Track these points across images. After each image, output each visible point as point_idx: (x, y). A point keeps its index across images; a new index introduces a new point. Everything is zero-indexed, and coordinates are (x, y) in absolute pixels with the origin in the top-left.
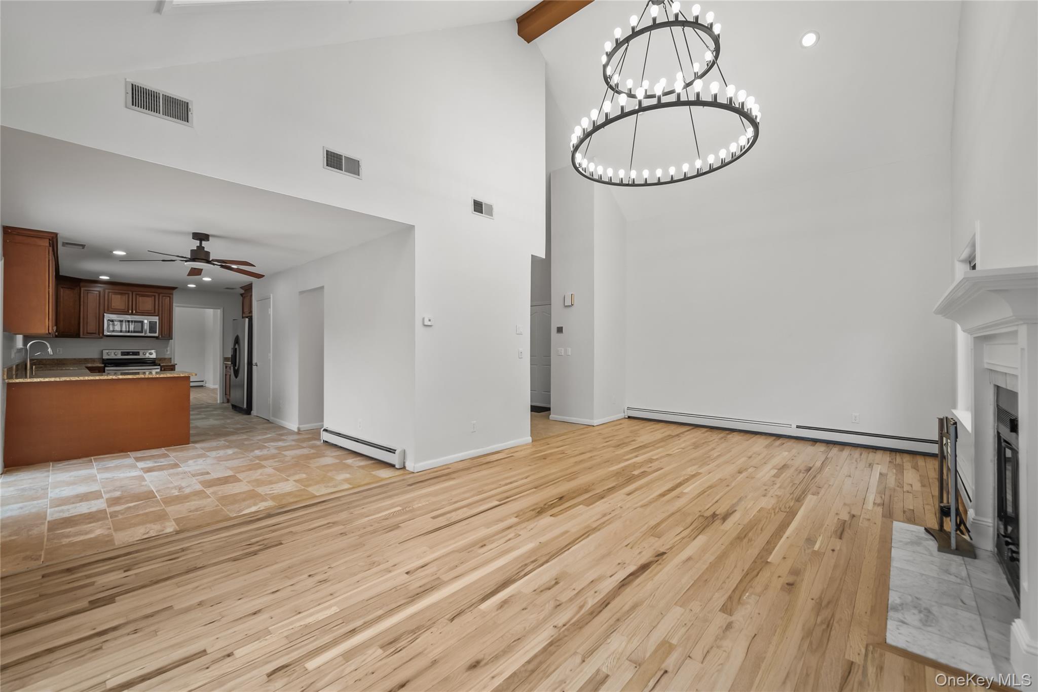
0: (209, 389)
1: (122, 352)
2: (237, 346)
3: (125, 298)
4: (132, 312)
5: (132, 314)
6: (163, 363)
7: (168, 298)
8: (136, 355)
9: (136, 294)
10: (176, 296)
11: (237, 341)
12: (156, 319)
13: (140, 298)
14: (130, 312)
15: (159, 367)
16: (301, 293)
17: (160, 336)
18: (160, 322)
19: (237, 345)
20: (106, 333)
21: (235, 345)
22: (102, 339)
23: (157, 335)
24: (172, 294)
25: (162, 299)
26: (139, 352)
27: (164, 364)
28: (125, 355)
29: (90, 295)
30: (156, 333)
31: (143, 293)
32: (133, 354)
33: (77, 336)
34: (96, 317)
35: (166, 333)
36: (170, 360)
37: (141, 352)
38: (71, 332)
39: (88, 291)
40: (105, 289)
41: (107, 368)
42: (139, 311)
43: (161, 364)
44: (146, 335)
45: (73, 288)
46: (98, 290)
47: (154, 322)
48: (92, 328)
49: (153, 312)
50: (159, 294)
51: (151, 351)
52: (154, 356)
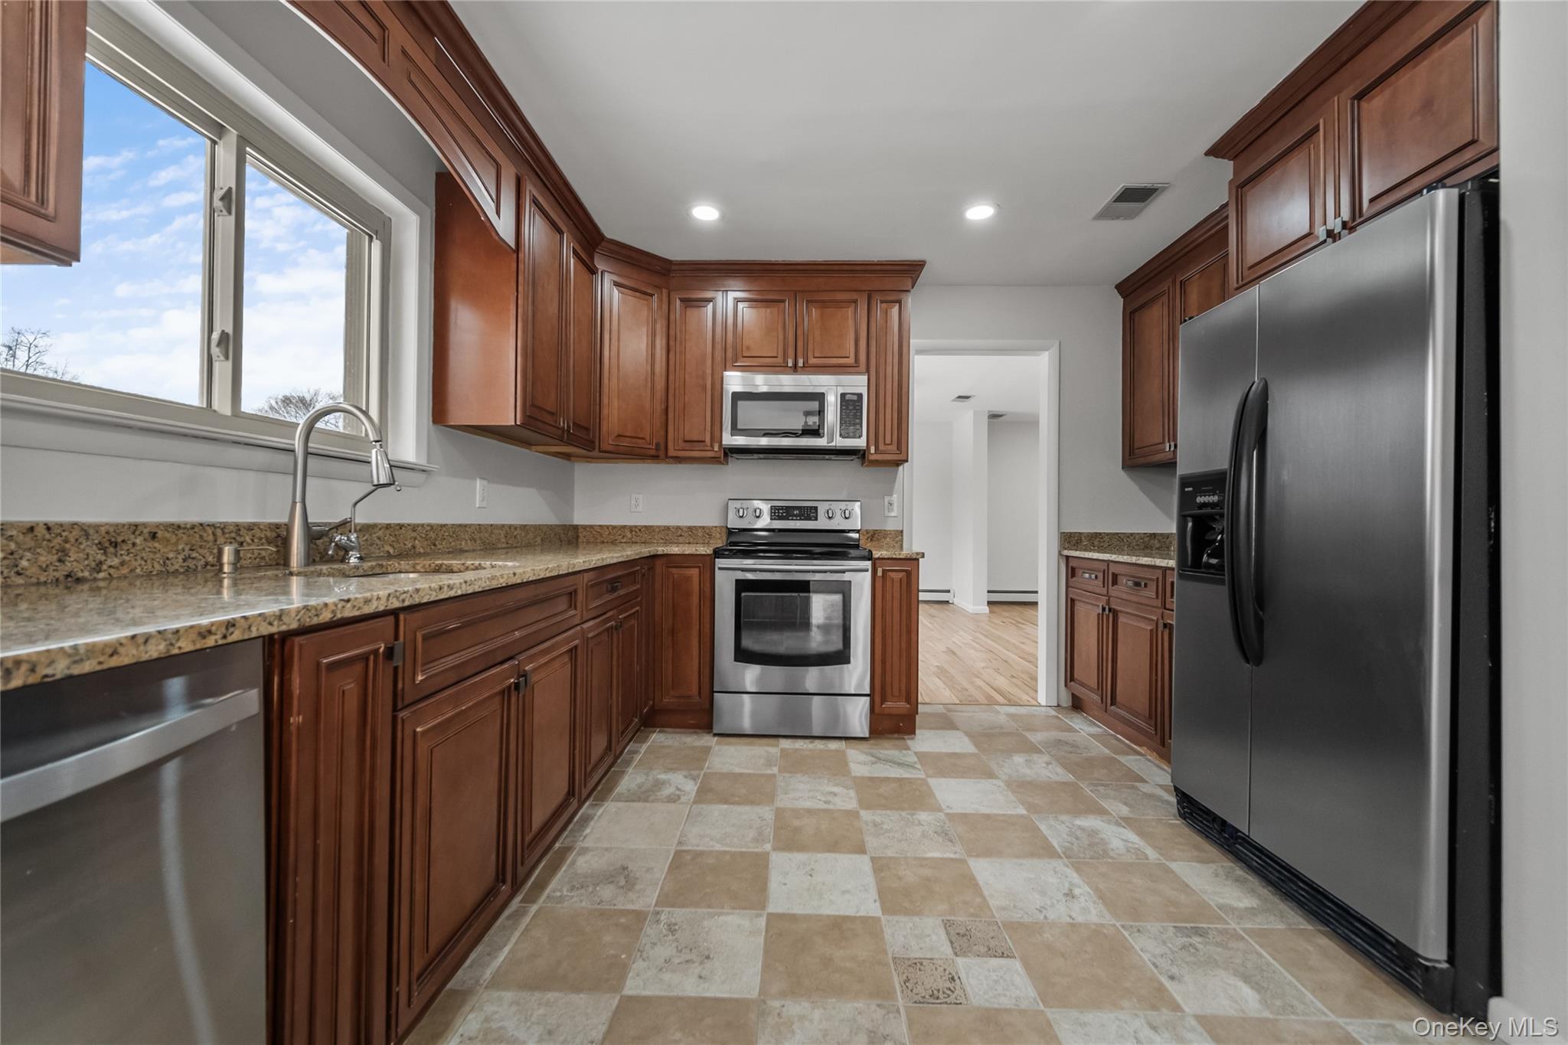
0: (962, 612)
1: (774, 509)
4: (796, 362)
5: (795, 369)
6: (881, 548)
7: (897, 305)
8: (808, 518)
9: (807, 303)
12: (858, 384)
13: (817, 312)
14: (791, 362)
15: (868, 564)
17: (873, 450)
18: (873, 395)
20: (730, 440)
23: (860, 443)
24: (907, 291)
25: (878, 310)
26: (816, 508)
27: (884, 553)
28: (780, 518)
29: (692, 313)
30: (860, 437)
31: (826, 297)
32: (803, 515)
33: (662, 453)
34: (704, 388)
35: (888, 441)
36: (902, 541)
37: (822, 508)
38: (641, 436)
39: (688, 303)
40: (727, 291)
41: (720, 563)
42: (812, 361)
43: (876, 554)
44: (833, 444)
45: (649, 291)
46: (709, 295)
47: (855, 398)
48: (694, 427)
49: (852, 358)
50: (869, 294)
51: (851, 505)
52: (854, 524)
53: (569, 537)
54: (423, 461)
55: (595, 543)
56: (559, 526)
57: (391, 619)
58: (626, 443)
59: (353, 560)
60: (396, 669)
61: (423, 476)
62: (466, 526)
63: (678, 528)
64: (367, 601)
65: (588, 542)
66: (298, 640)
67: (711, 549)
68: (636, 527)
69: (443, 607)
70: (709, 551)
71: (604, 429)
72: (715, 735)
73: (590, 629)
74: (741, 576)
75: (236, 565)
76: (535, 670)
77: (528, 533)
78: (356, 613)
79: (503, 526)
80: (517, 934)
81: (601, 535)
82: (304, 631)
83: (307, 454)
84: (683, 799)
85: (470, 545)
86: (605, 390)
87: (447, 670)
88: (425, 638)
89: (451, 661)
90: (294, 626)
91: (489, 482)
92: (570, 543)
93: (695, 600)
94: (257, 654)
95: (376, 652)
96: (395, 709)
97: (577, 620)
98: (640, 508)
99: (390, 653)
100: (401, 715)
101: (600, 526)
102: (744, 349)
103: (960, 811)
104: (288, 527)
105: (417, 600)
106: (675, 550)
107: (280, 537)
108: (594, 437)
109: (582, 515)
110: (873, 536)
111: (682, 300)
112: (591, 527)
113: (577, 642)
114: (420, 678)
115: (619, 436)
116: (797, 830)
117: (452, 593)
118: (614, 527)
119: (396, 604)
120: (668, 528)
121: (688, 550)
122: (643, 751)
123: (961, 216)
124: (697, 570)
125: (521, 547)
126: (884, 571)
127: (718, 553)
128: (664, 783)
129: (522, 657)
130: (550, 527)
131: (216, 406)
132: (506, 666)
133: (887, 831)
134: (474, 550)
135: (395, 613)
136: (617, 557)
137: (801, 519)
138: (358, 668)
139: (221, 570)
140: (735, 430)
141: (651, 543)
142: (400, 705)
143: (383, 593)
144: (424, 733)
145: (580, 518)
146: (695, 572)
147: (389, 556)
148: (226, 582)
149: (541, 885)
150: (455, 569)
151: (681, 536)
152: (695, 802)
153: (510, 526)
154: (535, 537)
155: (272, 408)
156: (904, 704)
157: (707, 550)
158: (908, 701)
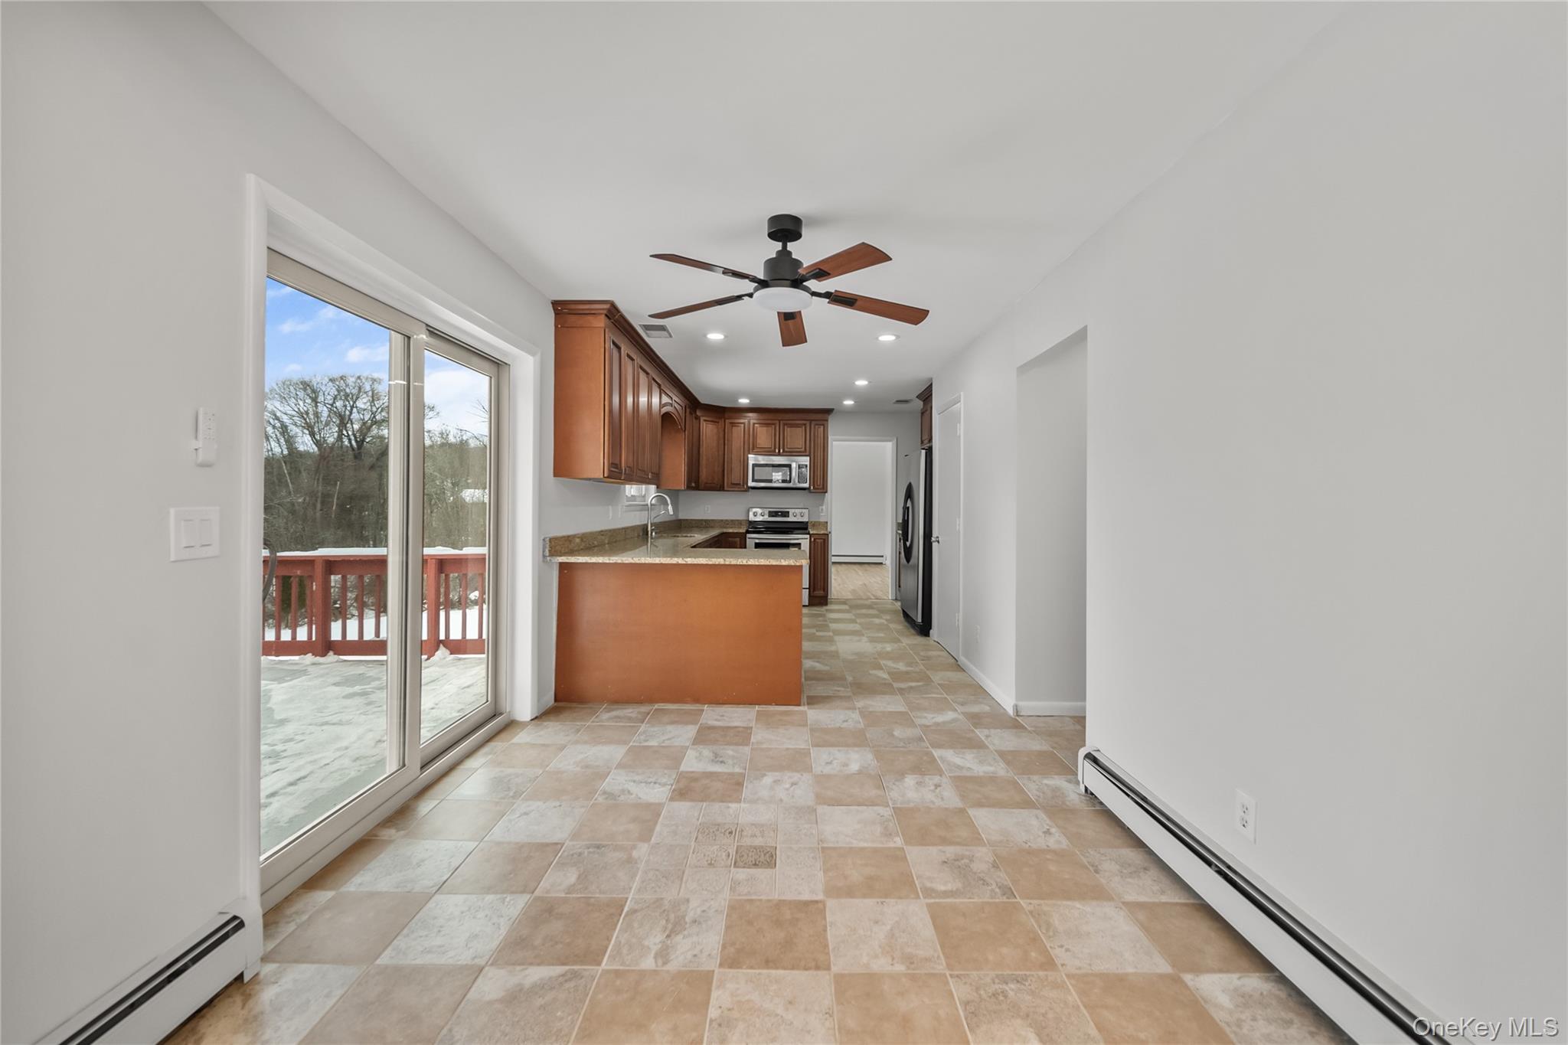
1: (770, 512)
2: (909, 504)
3: (771, 429)
4: (779, 451)
5: (779, 454)
6: (817, 529)
7: (822, 427)
8: (785, 516)
9: (784, 425)
10: (833, 425)
11: (909, 494)
12: (805, 460)
13: (789, 429)
14: (777, 451)
15: (808, 536)
16: (1023, 369)
17: (812, 488)
18: (812, 466)
19: (909, 500)
20: (751, 484)
21: (906, 502)
22: (747, 493)
23: (806, 485)
24: (827, 421)
25: (815, 428)
26: (788, 512)
27: (815, 532)
28: (773, 516)
29: (735, 430)
30: (806, 482)
31: (793, 423)
32: (782, 515)
33: (721, 488)
34: (740, 461)
35: (819, 483)
36: (828, 526)
37: (791, 511)
38: (713, 482)
39: (733, 424)
40: (749, 420)
41: (749, 535)
42: (786, 450)
43: (811, 532)
44: (796, 485)
45: (717, 420)
46: (742, 422)
47: (804, 466)
48: (736, 477)
49: (803, 449)
50: (811, 421)
51: (804, 511)
52: (805, 519)
53: (679, 525)
55: (688, 527)
58: (709, 485)
63: (727, 520)
65: (685, 527)
70: (744, 531)
71: (701, 481)
74: (757, 541)
81: (692, 524)
86: (701, 464)
98: (709, 512)
101: (691, 519)
102: (757, 444)
106: (731, 531)
108: (699, 485)
109: (683, 515)
110: (815, 524)
112: (687, 520)
120: (722, 520)
123: (842, 403)
124: (740, 539)
126: (816, 538)
127: (748, 532)
137: (781, 517)
140: (753, 480)
141: (715, 527)
146: (738, 539)
151: (728, 524)
156: (822, 592)
157: (743, 530)
158: (824, 591)
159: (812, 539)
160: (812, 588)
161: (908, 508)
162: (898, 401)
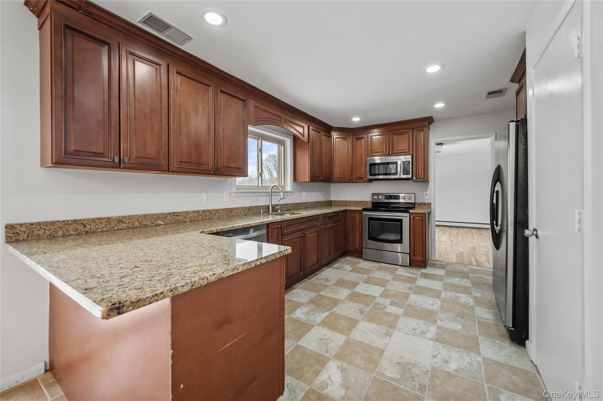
2: (498, 187)
3: (383, 139)
4: (389, 152)
5: (389, 155)
6: (423, 208)
7: (423, 132)
8: (397, 199)
9: (393, 135)
12: (409, 158)
13: (397, 137)
14: (387, 153)
15: (408, 214)
17: (415, 178)
18: (414, 161)
19: (498, 184)
20: (370, 177)
21: (496, 185)
22: (370, 183)
23: (410, 176)
24: (429, 127)
25: (416, 133)
26: (399, 195)
28: (388, 199)
29: (358, 142)
30: (409, 174)
31: (399, 132)
32: (395, 198)
33: (351, 181)
34: (362, 162)
35: (420, 175)
36: (431, 206)
37: (401, 195)
38: (345, 177)
40: (368, 134)
41: (364, 213)
42: (395, 152)
43: (414, 211)
44: (400, 177)
45: (346, 137)
46: (363, 136)
47: (408, 162)
48: (360, 173)
49: (407, 150)
50: (413, 129)
51: (411, 195)
52: (412, 201)
53: (330, 204)
54: (292, 190)
55: (336, 205)
56: (326, 201)
57: (281, 222)
58: (340, 179)
59: (279, 211)
60: (282, 230)
61: (292, 193)
62: (301, 203)
63: (358, 201)
64: (278, 220)
65: (334, 205)
66: (270, 224)
67: (362, 208)
68: (347, 201)
69: (289, 221)
71: (334, 176)
72: (364, 260)
73: (322, 227)
74: (370, 216)
75: (263, 213)
76: (307, 234)
77: (316, 203)
78: (276, 221)
79: (310, 202)
80: (305, 283)
81: (338, 203)
82: (271, 223)
83: (272, 192)
84: (347, 270)
85: (302, 207)
86: (334, 166)
87: (290, 231)
88: (286, 226)
89: (290, 230)
90: (269, 222)
91: (307, 192)
92: (329, 205)
93: (358, 222)
94: (266, 226)
95: (279, 227)
96: (282, 236)
97: (319, 225)
99: (281, 227)
100: (283, 237)
101: (337, 201)
102: (374, 150)
103: (420, 286)
104: (269, 205)
105: (285, 220)
106: (352, 208)
107: (268, 207)
108: (332, 179)
109: (333, 198)
110: (420, 205)
111: (356, 138)
112: (335, 201)
113: (319, 230)
114: (285, 232)
115: (338, 178)
116: (370, 280)
117: (290, 219)
118: (341, 201)
119: (282, 220)
120: (355, 201)
121: (355, 208)
122: (343, 260)
123: (433, 106)
124: (358, 214)
125: (315, 207)
126: (413, 217)
127: (364, 210)
128: (344, 267)
129: (305, 231)
130: (323, 202)
131: (259, 185)
132: (301, 232)
133: (394, 285)
134: (303, 208)
135: (282, 221)
136: (331, 211)
137: (394, 199)
138: (277, 229)
139: (261, 213)
140: (371, 174)
141: (351, 206)
142: (283, 235)
143: (280, 218)
144: (286, 240)
145: (332, 199)
146: (357, 215)
147: (285, 210)
148: (262, 215)
149: (311, 278)
150: (296, 213)
151: (359, 204)
152: (349, 271)
153: (312, 202)
154: (318, 204)
155: (266, 158)
156: (421, 258)
157: (360, 209)
158: (423, 257)
159: (412, 217)
160: (412, 253)
161: (497, 192)
162: (490, 93)
